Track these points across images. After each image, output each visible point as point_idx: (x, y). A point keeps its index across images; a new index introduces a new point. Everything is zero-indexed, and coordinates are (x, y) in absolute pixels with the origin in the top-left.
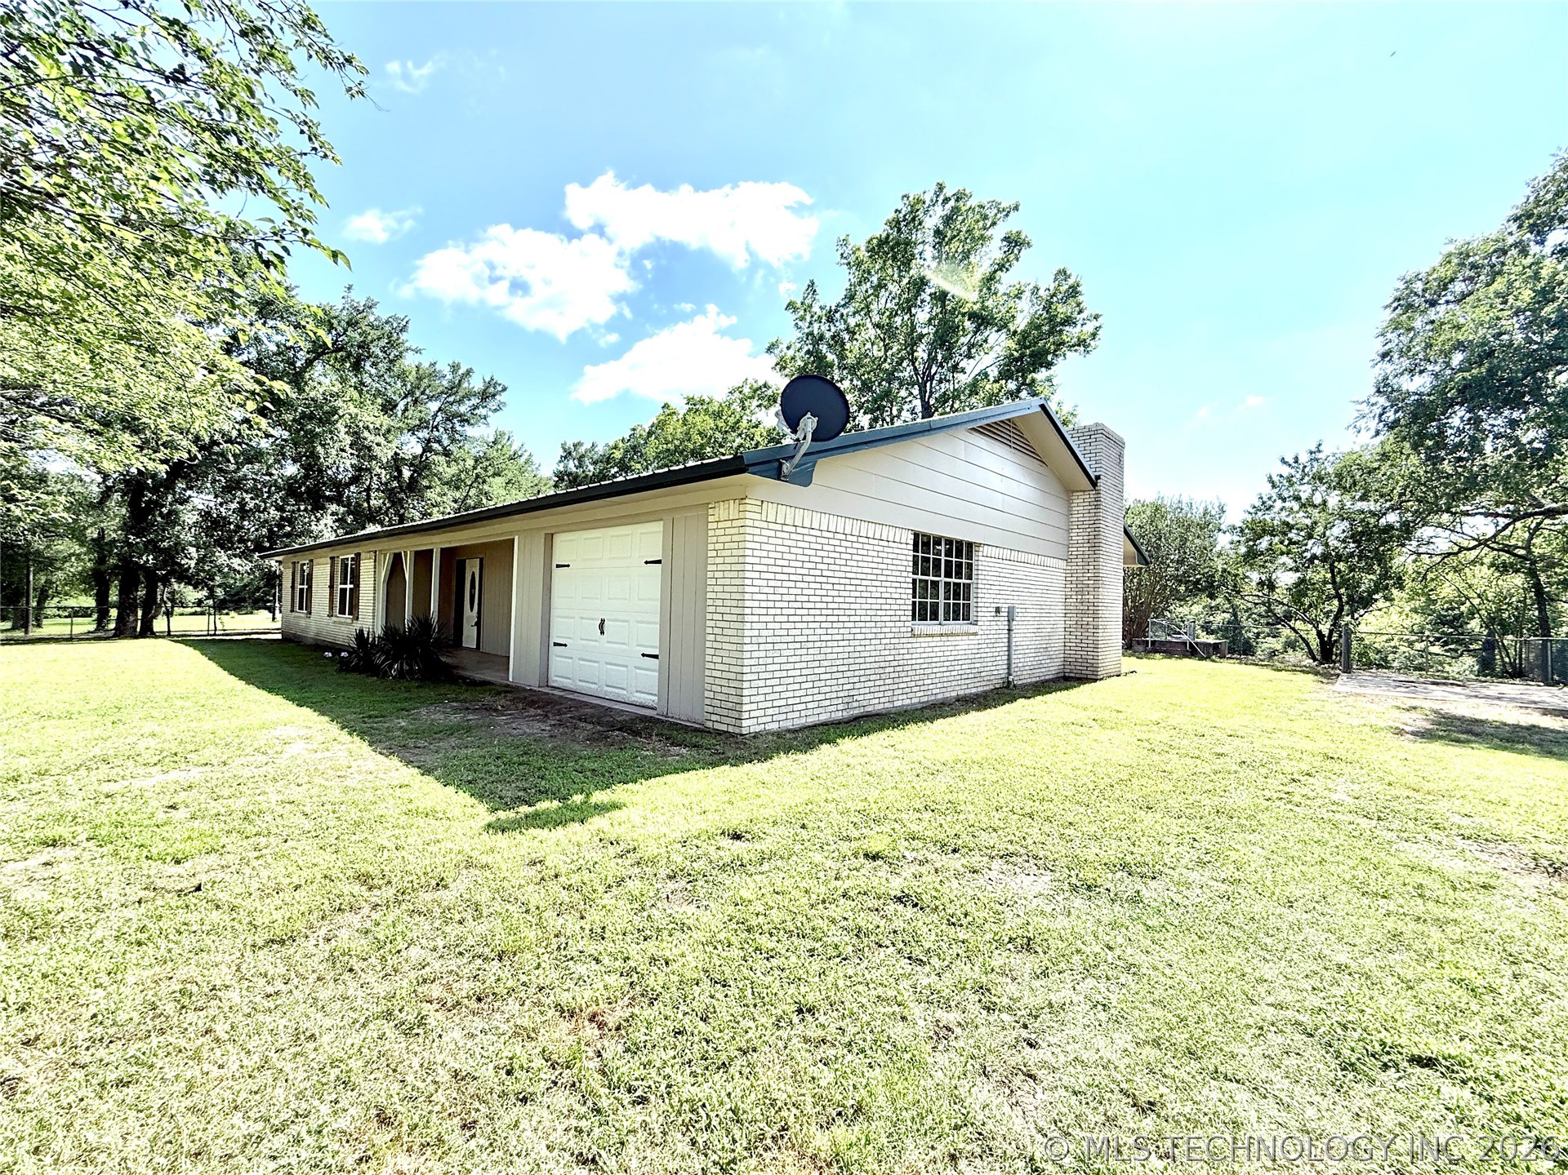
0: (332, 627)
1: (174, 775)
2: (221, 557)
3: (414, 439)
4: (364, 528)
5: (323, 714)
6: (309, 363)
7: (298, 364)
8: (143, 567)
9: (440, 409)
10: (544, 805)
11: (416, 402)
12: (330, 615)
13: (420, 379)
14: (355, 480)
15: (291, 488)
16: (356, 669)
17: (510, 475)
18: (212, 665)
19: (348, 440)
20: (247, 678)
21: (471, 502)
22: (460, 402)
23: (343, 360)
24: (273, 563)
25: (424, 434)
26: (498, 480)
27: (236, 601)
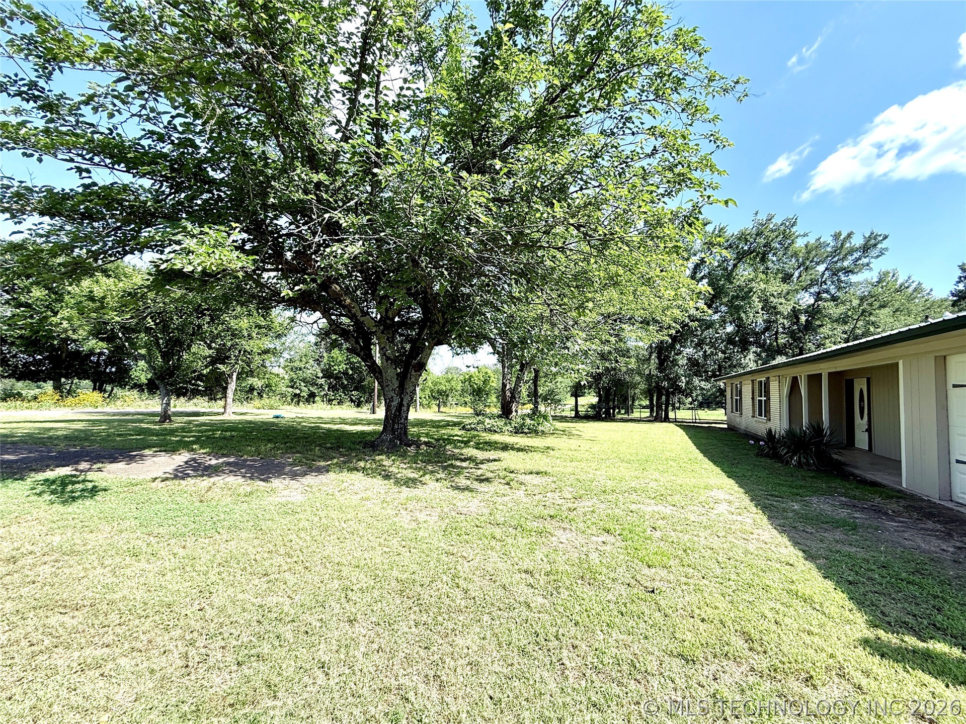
0: (754, 424)
1: (660, 508)
2: (696, 381)
3: (807, 295)
4: (774, 359)
5: (741, 486)
6: (735, 266)
7: (730, 268)
8: (663, 388)
9: (827, 269)
10: (940, 647)
11: (807, 269)
12: (753, 417)
13: (809, 252)
14: (767, 329)
15: (730, 340)
16: (767, 456)
17: (897, 305)
18: (690, 442)
19: (760, 305)
20: (705, 452)
21: (859, 332)
22: (843, 259)
23: (755, 258)
24: (721, 384)
25: (815, 289)
26: (885, 311)
27: (707, 403)
